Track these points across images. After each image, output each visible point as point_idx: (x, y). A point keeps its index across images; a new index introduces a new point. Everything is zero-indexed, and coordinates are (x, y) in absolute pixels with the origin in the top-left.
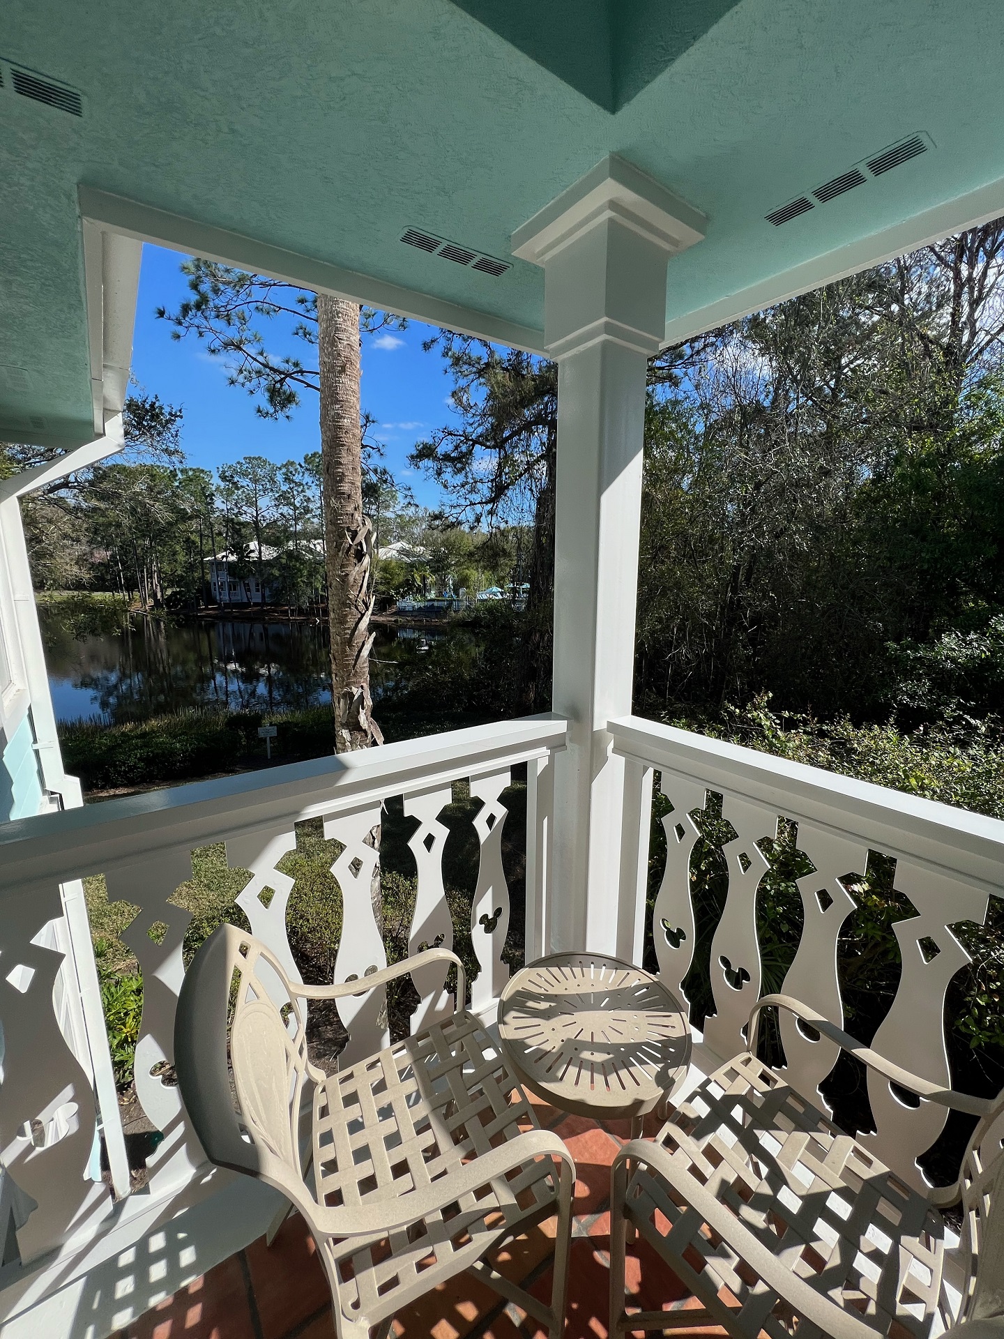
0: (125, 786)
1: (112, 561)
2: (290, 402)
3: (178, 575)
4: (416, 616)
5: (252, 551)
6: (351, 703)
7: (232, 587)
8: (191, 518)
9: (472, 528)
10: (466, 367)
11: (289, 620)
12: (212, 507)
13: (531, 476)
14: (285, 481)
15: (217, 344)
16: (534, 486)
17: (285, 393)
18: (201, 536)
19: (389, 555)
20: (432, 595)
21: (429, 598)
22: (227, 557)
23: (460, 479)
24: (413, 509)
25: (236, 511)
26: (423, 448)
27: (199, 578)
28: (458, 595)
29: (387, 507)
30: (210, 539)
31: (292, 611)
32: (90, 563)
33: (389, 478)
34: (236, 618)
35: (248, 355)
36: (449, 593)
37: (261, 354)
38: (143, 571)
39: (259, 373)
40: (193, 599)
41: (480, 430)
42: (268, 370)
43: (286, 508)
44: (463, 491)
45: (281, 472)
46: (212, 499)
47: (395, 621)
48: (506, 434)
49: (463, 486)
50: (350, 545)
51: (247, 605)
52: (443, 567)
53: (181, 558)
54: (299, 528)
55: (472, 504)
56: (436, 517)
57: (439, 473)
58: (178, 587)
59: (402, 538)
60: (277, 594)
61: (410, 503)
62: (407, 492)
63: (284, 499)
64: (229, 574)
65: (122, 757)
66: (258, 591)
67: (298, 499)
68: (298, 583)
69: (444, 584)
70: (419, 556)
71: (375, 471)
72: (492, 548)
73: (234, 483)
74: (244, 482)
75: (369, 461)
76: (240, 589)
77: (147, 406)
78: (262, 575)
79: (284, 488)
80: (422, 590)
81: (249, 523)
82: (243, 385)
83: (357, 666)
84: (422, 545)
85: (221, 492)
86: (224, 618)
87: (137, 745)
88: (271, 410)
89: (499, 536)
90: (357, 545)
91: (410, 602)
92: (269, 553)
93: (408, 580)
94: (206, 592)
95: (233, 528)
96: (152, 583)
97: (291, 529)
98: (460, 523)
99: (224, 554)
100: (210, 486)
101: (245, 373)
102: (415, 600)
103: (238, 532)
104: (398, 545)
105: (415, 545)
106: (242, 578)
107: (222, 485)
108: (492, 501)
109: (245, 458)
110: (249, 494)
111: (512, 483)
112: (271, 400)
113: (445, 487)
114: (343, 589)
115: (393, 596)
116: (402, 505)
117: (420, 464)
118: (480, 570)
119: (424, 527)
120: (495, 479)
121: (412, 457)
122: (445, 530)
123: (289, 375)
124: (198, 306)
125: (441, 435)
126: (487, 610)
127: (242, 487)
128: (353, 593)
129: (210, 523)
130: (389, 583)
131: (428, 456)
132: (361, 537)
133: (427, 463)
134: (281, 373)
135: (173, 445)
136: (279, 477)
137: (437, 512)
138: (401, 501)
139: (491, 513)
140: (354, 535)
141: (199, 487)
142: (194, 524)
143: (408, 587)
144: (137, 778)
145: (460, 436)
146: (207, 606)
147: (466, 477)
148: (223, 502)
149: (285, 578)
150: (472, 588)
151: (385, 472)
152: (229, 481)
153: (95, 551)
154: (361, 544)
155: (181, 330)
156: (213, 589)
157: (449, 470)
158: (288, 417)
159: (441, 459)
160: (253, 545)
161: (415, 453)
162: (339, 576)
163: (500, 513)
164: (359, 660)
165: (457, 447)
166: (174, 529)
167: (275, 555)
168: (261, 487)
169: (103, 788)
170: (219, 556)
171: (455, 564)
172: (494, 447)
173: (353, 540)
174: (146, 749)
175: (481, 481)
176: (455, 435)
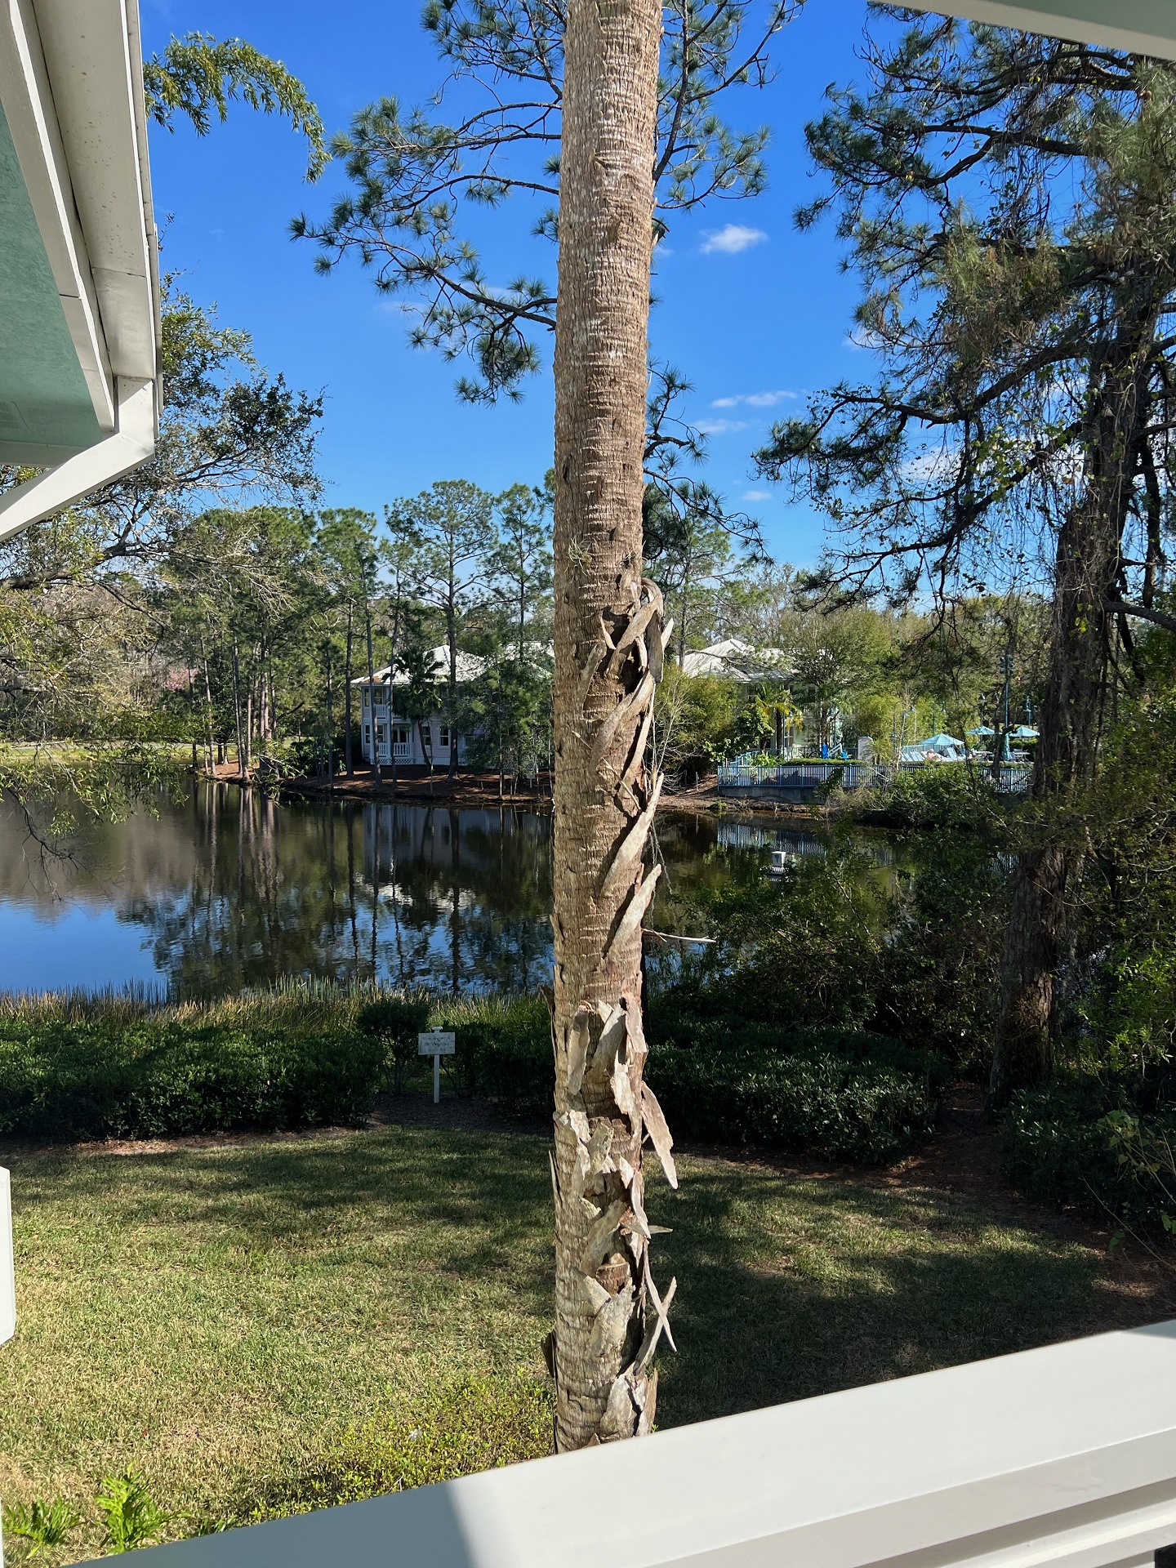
0: (163, 1137)
1: (196, 687)
2: (520, 365)
3: (305, 713)
4: (757, 799)
5: (440, 665)
6: (595, 1043)
7: (399, 735)
8: (333, 603)
9: (894, 604)
10: (891, 251)
11: (499, 801)
12: (371, 581)
13: (1047, 478)
14: (507, 525)
15: (392, 272)
16: (1051, 500)
17: (511, 349)
18: (350, 636)
19: (704, 668)
20: (795, 752)
21: (787, 759)
22: (392, 676)
23: (869, 495)
24: (759, 568)
25: (414, 587)
26: (790, 435)
27: (342, 718)
28: (853, 752)
29: (706, 569)
30: (365, 643)
31: (507, 783)
32: (163, 691)
33: (712, 505)
34: (400, 795)
35: (446, 281)
36: (836, 751)
37: (471, 277)
38: (245, 705)
39: (466, 317)
40: (327, 757)
41: (919, 385)
42: (481, 306)
43: (505, 578)
44: (877, 521)
45: (501, 507)
46: (372, 566)
47: (711, 808)
48: (986, 385)
49: (876, 511)
50: (610, 652)
51: (423, 770)
52: (821, 690)
53: (313, 679)
54: (528, 616)
55: (897, 550)
56: (813, 583)
57: (822, 487)
58: (304, 734)
59: (734, 630)
60: (481, 748)
61: (754, 557)
62: (748, 534)
63: (503, 561)
64: (395, 711)
65: (163, 1077)
66: (445, 742)
67: (529, 560)
68: (520, 727)
69: (822, 728)
70: (769, 668)
71: (683, 493)
72: (942, 649)
73: (414, 534)
74: (431, 531)
75: (672, 472)
76: (414, 739)
77: (264, 397)
78: (454, 712)
79: (505, 539)
80: (772, 743)
81: (434, 610)
82: (436, 342)
83: (614, 948)
84: (777, 645)
85: (390, 552)
86: (378, 796)
87: (191, 1054)
88: (484, 383)
89: (960, 621)
90: (625, 651)
91: (748, 768)
92: (469, 668)
93: (742, 720)
94: (351, 748)
95: (407, 621)
96: (259, 728)
97: (514, 619)
98: (869, 594)
99: (388, 670)
100: (371, 541)
101: (440, 318)
102: (756, 763)
103: (414, 628)
104: (725, 647)
105: (760, 644)
106: (417, 718)
107: (392, 538)
108: (945, 539)
109: (435, 485)
110: (438, 554)
111: (999, 496)
112: (487, 365)
113: (836, 514)
114: (587, 758)
115: (708, 754)
116: (738, 561)
117: (783, 470)
118: (907, 697)
119: (781, 606)
120: (956, 489)
121: (765, 456)
122: (831, 610)
123: (519, 312)
124: (365, 208)
125: (830, 403)
126: (922, 787)
127: (428, 540)
128: (611, 768)
129: (367, 612)
130: (701, 727)
131: (798, 452)
132: (635, 633)
133: (799, 466)
134: (508, 309)
135: (301, 467)
136: (497, 518)
137: (814, 573)
138: (737, 552)
139: (942, 567)
140: (621, 625)
141: (352, 544)
142: (338, 615)
143: (743, 734)
144: (186, 1122)
145: (873, 400)
146: (350, 773)
147: (885, 489)
148: (392, 571)
149: (496, 717)
150: (887, 737)
151: (703, 493)
152: (405, 530)
153: (170, 668)
154: (634, 649)
155: (331, 254)
156: (363, 739)
157: (845, 477)
158: (514, 395)
159: (829, 456)
160: (441, 653)
161: (769, 445)
162: (580, 726)
163: (966, 567)
164: (620, 933)
165: (863, 429)
166: (304, 625)
167: (480, 671)
168: (462, 539)
169: (125, 1136)
170: (378, 675)
171: (850, 685)
172: (954, 419)
173: (616, 638)
174: (205, 1065)
175: (920, 498)
176: (861, 400)
